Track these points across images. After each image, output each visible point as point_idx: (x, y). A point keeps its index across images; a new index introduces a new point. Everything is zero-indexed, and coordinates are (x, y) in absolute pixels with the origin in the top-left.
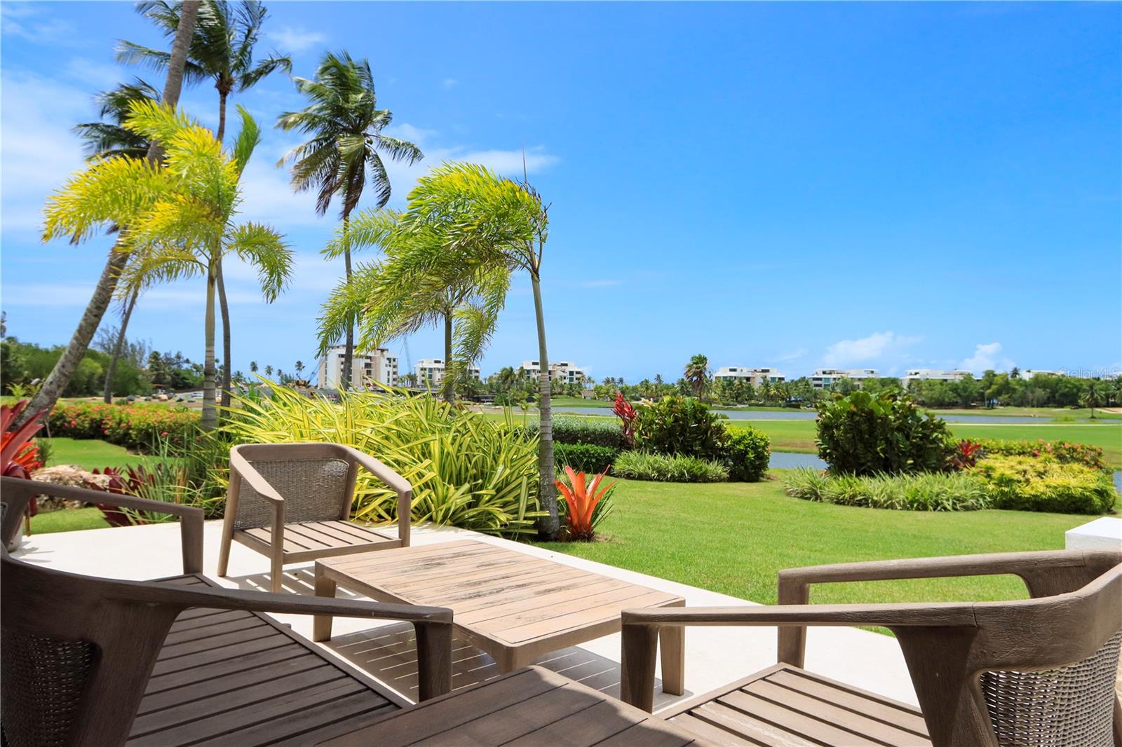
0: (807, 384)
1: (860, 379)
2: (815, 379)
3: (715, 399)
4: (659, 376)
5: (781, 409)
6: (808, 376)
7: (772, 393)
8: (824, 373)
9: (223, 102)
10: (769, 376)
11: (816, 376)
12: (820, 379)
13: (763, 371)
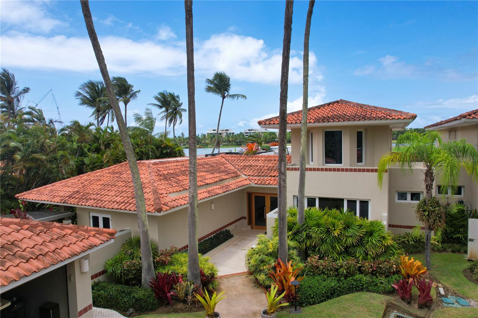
0: (243, 135)
1: (262, 133)
2: (246, 133)
3: (208, 143)
4: (183, 133)
5: (234, 146)
6: (243, 132)
7: (230, 140)
8: (249, 130)
9: (126, 107)
10: (229, 132)
11: (246, 132)
12: (248, 133)
13: (226, 130)
